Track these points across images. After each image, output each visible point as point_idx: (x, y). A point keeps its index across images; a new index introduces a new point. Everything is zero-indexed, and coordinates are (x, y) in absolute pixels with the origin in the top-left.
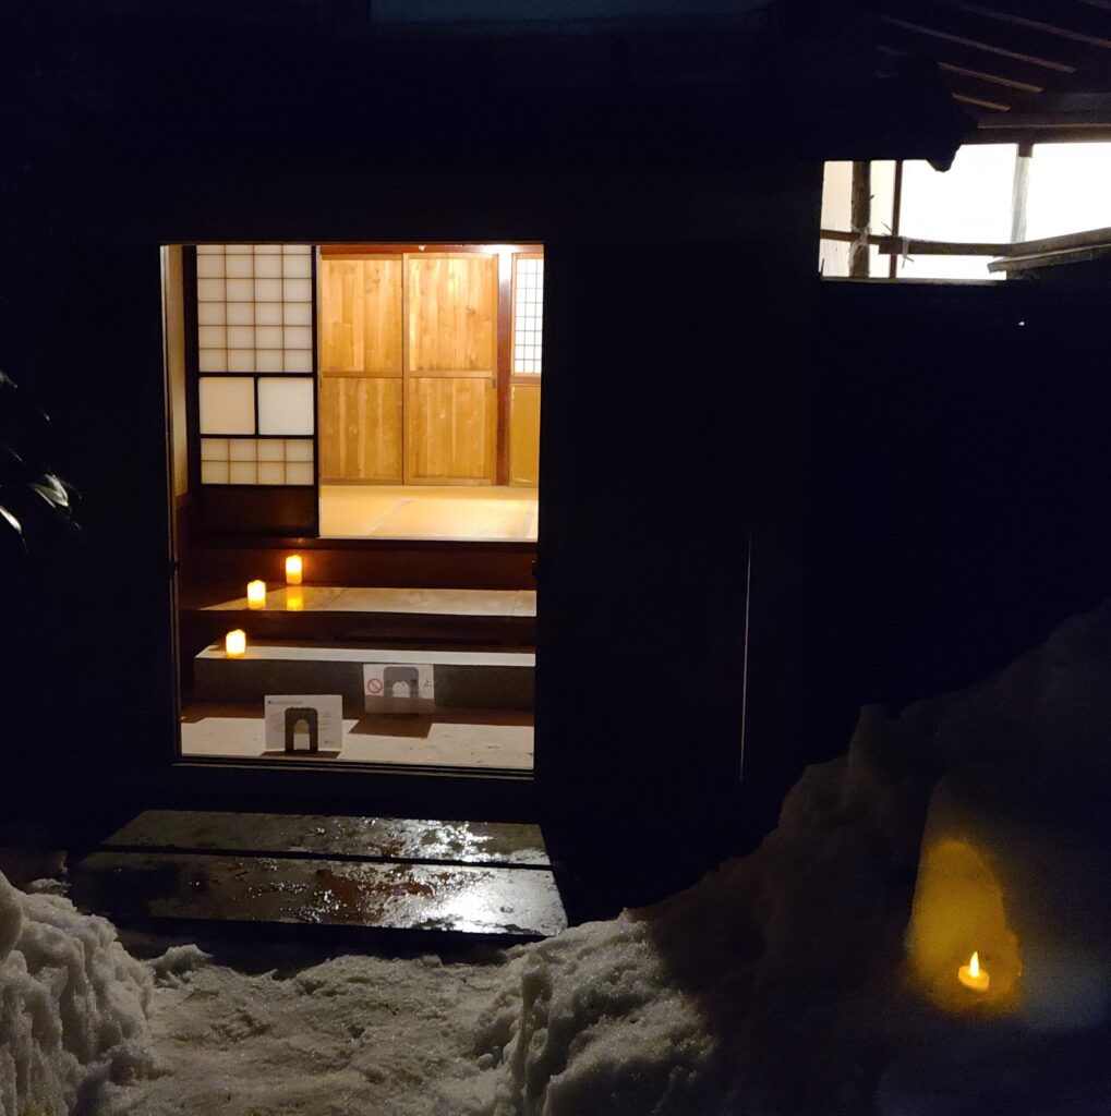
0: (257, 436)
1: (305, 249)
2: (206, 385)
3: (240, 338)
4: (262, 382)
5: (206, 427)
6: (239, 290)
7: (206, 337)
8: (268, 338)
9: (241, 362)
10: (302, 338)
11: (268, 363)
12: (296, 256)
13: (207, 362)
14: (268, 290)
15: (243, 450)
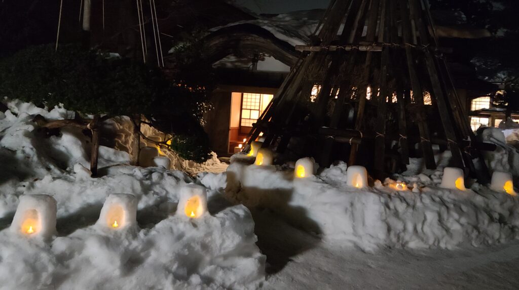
0: (250, 119)
1: (259, 94)
2: (243, 111)
3: (249, 104)
4: (252, 111)
5: (242, 117)
6: (249, 100)
7: (244, 103)
8: (253, 104)
9: (249, 107)
10: (258, 104)
11: (253, 108)
12: (258, 95)
13: (244, 107)
14: (253, 100)
15: (248, 121)
